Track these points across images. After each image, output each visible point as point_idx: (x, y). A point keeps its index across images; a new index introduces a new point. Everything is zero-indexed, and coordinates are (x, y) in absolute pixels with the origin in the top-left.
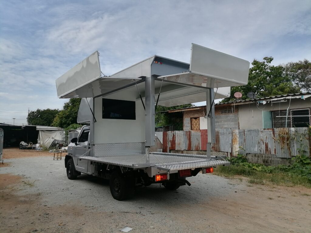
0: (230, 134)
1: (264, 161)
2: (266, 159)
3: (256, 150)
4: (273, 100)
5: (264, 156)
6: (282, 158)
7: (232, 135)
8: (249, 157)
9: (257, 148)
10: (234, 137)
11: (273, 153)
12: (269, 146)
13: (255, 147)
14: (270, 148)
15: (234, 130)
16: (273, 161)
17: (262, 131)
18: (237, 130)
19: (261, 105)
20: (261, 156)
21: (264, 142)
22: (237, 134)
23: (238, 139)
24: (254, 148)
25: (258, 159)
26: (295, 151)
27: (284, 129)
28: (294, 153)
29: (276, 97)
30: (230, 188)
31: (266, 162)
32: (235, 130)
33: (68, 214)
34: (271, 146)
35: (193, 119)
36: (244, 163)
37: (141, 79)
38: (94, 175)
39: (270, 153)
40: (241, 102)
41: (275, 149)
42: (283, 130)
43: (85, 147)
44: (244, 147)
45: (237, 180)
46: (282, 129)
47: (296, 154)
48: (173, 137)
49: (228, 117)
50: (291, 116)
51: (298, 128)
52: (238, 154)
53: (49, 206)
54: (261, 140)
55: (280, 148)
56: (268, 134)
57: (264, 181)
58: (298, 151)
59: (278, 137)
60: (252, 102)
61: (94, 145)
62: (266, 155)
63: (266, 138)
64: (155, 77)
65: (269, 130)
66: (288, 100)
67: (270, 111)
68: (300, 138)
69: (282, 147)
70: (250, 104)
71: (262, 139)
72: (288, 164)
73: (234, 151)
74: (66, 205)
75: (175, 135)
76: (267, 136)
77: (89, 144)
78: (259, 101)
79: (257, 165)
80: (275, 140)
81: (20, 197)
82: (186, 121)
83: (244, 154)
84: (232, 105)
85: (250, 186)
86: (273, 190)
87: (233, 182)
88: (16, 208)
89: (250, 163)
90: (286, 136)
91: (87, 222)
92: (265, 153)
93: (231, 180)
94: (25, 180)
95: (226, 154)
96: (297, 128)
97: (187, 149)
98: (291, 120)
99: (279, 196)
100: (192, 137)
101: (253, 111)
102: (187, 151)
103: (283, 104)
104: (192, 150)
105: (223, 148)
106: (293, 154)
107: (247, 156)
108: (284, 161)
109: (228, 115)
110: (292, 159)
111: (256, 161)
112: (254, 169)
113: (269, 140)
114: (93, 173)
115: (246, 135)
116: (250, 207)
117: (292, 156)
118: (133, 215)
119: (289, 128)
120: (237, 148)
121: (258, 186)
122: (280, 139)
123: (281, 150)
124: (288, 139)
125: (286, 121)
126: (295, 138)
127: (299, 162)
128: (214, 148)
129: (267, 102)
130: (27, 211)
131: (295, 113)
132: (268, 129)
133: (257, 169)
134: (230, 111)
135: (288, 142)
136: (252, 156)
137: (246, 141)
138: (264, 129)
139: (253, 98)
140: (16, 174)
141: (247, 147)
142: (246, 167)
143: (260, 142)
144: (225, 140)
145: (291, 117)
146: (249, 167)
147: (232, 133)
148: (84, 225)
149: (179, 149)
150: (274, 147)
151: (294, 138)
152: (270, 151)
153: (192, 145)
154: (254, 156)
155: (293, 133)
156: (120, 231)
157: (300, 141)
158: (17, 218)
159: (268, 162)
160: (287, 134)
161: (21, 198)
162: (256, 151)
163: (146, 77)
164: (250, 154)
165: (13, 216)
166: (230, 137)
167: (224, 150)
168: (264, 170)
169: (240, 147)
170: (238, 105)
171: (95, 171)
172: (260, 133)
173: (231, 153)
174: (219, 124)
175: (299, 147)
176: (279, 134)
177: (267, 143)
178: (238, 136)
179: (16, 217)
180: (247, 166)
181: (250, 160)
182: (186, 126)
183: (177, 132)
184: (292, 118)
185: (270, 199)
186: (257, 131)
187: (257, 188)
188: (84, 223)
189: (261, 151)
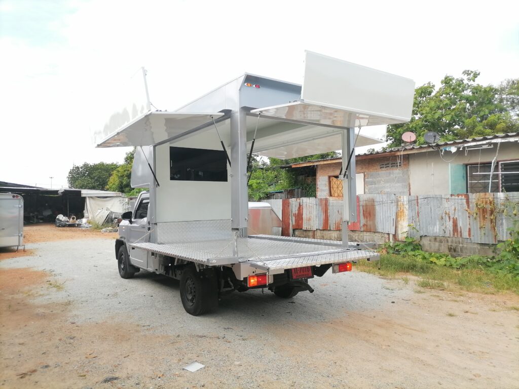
0: (393, 204)
1: (451, 248)
2: (454, 245)
3: (436, 229)
4: (469, 144)
5: (450, 240)
6: (482, 244)
7: (397, 205)
8: (425, 242)
9: (438, 227)
10: (401, 209)
11: (465, 234)
12: (460, 224)
13: (435, 224)
14: (461, 228)
15: (400, 197)
16: (466, 248)
17: (448, 199)
18: (405, 197)
19: (448, 153)
20: (446, 240)
21: (451, 218)
22: (405, 203)
23: (407, 212)
24: (434, 227)
25: (440, 246)
26: (503, 232)
27: (485, 195)
28: (503, 236)
29: (474, 140)
30: (385, 296)
31: (453, 251)
32: (402, 197)
33: (106, 338)
34: (463, 223)
35: (333, 178)
36: (417, 253)
37: (223, 114)
38: (158, 273)
39: (461, 235)
40: (413, 148)
41: (470, 230)
42: (483, 197)
43: (143, 227)
44: (416, 226)
45: (400, 281)
46: (482, 194)
47: (505, 237)
48: (299, 208)
49: (392, 176)
50: (500, 173)
51: (511, 194)
52: (407, 237)
53: (79, 324)
54: (446, 214)
55: (479, 227)
56: (458, 203)
57: (445, 284)
58: (509, 232)
59: (475, 210)
60: (431, 150)
61: (156, 224)
62: (454, 239)
63: (455, 210)
64: (246, 110)
65: (460, 197)
66: (496, 144)
67: (464, 164)
68: (514, 210)
69: (482, 225)
70: (429, 152)
71: (447, 212)
72: (491, 255)
73: (399, 232)
74: (106, 322)
75: (301, 204)
76: (456, 207)
77: (149, 223)
78: (445, 147)
79: (438, 255)
80: (469, 213)
81: (38, 307)
82: (322, 181)
83: (417, 238)
84: (398, 154)
85: (420, 292)
86: (458, 299)
87: (393, 284)
88: (26, 326)
89: (426, 251)
90: (489, 207)
91: (133, 352)
92: (452, 235)
93: (389, 281)
94: (51, 279)
95: (386, 236)
96: (508, 193)
97: (321, 229)
98: (500, 178)
99: (467, 310)
100: (330, 208)
101: (432, 165)
102: (322, 232)
103: (485, 151)
104: (330, 230)
105: (381, 225)
106: (500, 238)
107: (421, 240)
108: (483, 248)
109: (391, 171)
110: (499, 246)
111: (437, 248)
112: (432, 262)
113: (460, 214)
114: (157, 270)
115: (419, 206)
116: (413, 330)
117: (499, 241)
118: (211, 341)
119: (495, 193)
120: (404, 228)
121: (434, 292)
122: (478, 213)
123: (479, 231)
124: (492, 212)
125: (490, 181)
126: (505, 211)
127: (509, 252)
128: (367, 226)
129: (459, 148)
130: (42, 332)
131: (506, 167)
132: (458, 195)
133: (437, 262)
134: (396, 165)
135: (492, 218)
136: (430, 241)
137: (420, 216)
138: (451, 195)
139: (434, 143)
140: (41, 269)
141: (421, 225)
142: (419, 259)
143: (444, 217)
144: (384, 214)
145: (500, 175)
146: (424, 258)
147: (397, 201)
148: (126, 358)
149: (309, 228)
150: (468, 226)
151: (503, 211)
152: (461, 232)
153: (330, 222)
154: (433, 240)
155: (502, 202)
156: (183, 369)
157: (513, 216)
158: (22, 344)
159: (457, 250)
160: (491, 203)
161: (39, 309)
162: (436, 232)
163: (231, 110)
164: (426, 238)
165: (17, 341)
166: (392, 208)
167: (383, 229)
168: (448, 264)
169: (409, 226)
170: (408, 155)
171: (159, 265)
172: (444, 201)
173: (394, 236)
174: (376, 186)
175: (511, 226)
176: (477, 204)
177: (456, 218)
178: (407, 207)
179: (21, 341)
180: (421, 257)
181: (427, 248)
182: (322, 190)
183: (305, 200)
184: (502, 176)
185: (451, 315)
186: (439, 199)
187: (431, 296)
188: (127, 355)
189: (445, 232)
